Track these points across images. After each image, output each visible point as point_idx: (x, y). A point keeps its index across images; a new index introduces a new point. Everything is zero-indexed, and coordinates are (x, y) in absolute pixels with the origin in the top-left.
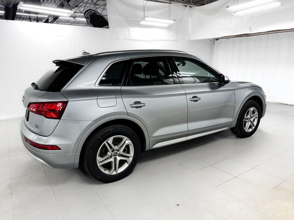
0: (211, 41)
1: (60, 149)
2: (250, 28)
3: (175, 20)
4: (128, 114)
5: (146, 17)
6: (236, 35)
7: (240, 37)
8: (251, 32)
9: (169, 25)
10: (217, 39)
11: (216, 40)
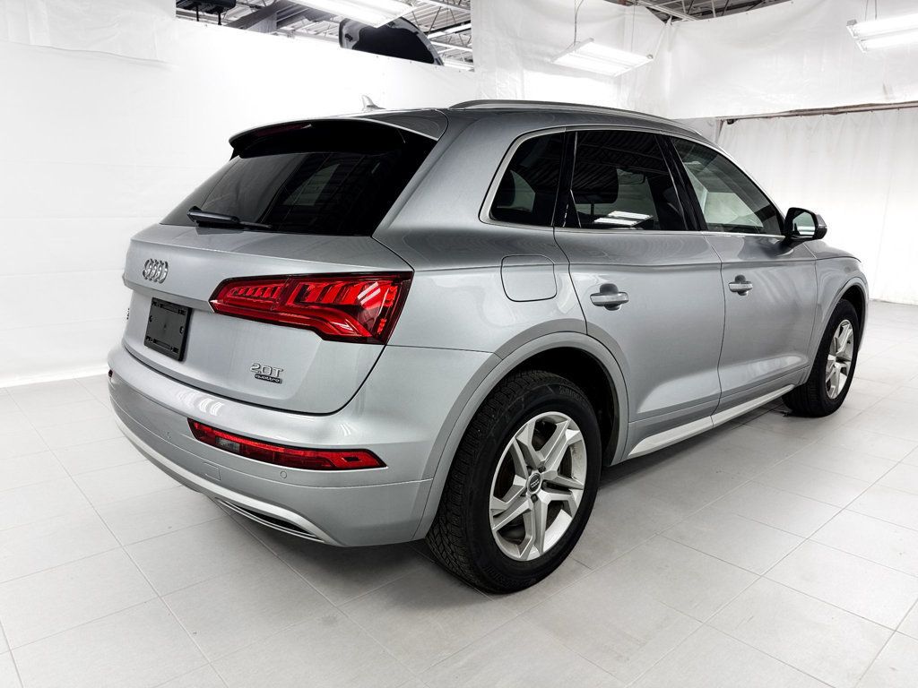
0: (710, 125)
1: (382, 464)
2: (884, 87)
3: (652, 56)
4: (587, 329)
5: (582, 43)
6: (797, 111)
7: (808, 117)
8: (887, 98)
9: (630, 69)
10: (731, 121)
11: (729, 123)
